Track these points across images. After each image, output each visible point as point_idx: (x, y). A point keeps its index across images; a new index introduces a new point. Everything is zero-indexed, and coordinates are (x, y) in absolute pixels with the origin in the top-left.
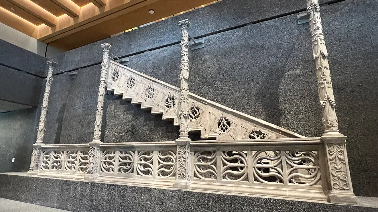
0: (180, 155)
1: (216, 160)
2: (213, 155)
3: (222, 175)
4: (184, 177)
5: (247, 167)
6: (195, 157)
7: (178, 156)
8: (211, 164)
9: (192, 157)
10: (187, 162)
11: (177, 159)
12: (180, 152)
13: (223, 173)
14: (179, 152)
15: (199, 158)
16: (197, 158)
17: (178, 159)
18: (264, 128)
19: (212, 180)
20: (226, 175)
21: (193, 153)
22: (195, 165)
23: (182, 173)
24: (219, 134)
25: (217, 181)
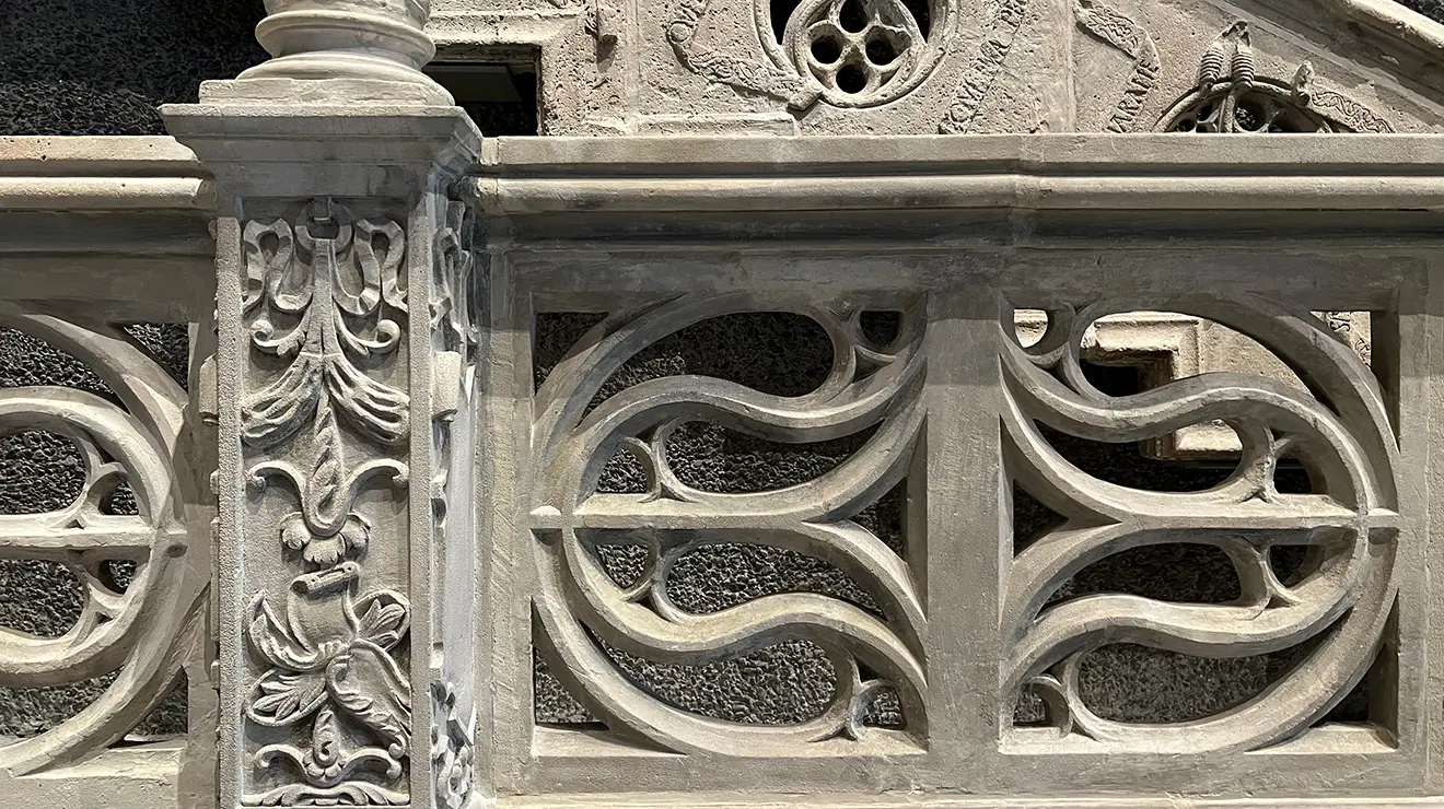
0: (286, 391)
1: (918, 450)
2: (864, 372)
3: (1005, 672)
4: (373, 770)
5: (1385, 539)
6: (556, 407)
7: (247, 399)
8: (835, 517)
9: (500, 406)
10: (439, 509)
11: (229, 447)
12: (287, 320)
13: (1021, 634)
14: (263, 324)
15: (620, 429)
16: (581, 424)
17: (250, 448)
18: (1342, 62)
19: (839, 748)
20: (1069, 673)
21: (512, 347)
22: (549, 537)
23: (334, 702)
24: (798, 112)
25: (931, 763)
